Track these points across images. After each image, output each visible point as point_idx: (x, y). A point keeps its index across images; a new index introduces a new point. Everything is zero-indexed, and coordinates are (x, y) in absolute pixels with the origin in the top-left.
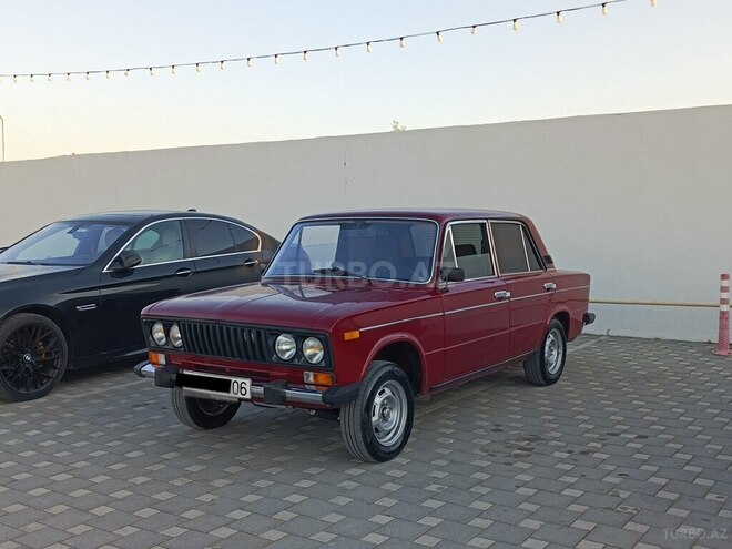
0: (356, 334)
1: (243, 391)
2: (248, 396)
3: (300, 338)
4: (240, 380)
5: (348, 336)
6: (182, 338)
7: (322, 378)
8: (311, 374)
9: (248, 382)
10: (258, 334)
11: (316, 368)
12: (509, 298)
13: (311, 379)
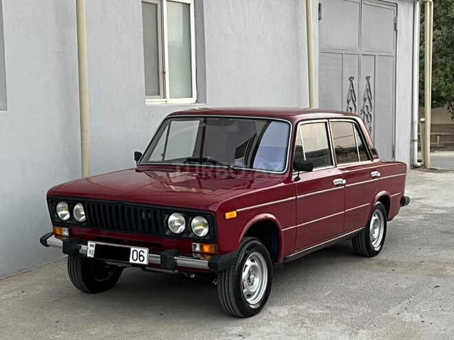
0: (234, 214)
1: (142, 258)
2: (145, 262)
3: (189, 216)
4: (139, 250)
5: (228, 215)
6: (86, 215)
7: (206, 249)
8: (198, 245)
9: (146, 251)
10: (155, 213)
11: (203, 241)
12: (344, 185)
13: (198, 249)
